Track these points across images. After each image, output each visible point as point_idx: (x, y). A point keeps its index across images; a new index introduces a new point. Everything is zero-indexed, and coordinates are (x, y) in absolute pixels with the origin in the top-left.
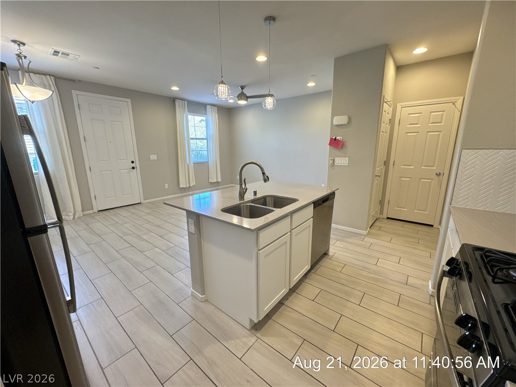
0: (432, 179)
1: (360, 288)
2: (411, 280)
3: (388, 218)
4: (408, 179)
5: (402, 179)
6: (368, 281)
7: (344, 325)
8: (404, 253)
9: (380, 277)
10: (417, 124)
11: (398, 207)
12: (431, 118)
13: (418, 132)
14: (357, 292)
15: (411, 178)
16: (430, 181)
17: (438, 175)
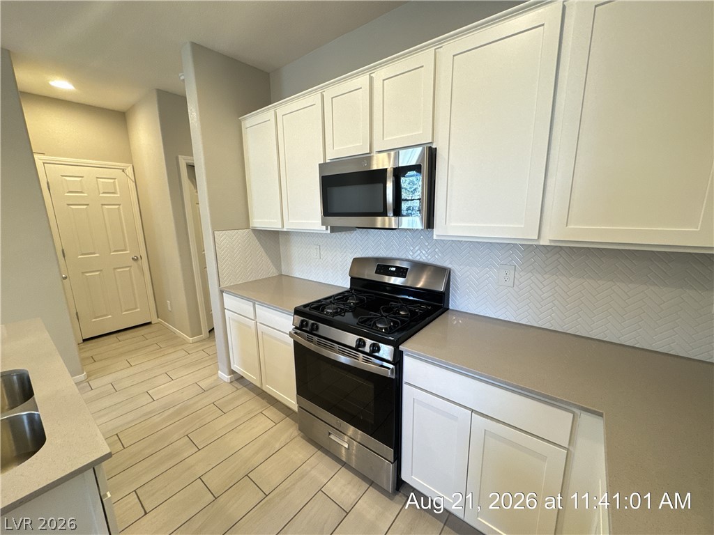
0: (130, 267)
1: (176, 437)
2: (204, 384)
3: (84, 340)
4: (97, 273)
5: (87, 275)
6: (172, 422)
7: (214, 481)
8: (165, 366)
9: (177, 407)
10: (81, 192)
11: (95, 318)
12: (100, 186)
13: (88, 205)
14: (181, 442)
15: (101, 271)
16: (128, 269)
17: (135, 259)
